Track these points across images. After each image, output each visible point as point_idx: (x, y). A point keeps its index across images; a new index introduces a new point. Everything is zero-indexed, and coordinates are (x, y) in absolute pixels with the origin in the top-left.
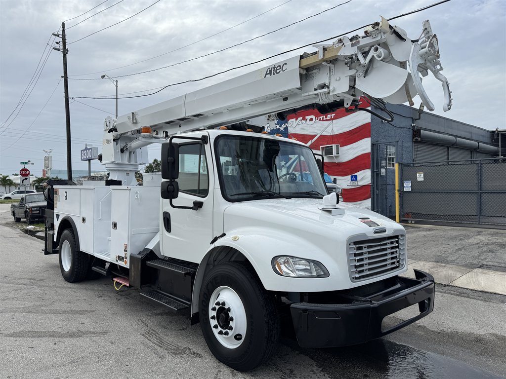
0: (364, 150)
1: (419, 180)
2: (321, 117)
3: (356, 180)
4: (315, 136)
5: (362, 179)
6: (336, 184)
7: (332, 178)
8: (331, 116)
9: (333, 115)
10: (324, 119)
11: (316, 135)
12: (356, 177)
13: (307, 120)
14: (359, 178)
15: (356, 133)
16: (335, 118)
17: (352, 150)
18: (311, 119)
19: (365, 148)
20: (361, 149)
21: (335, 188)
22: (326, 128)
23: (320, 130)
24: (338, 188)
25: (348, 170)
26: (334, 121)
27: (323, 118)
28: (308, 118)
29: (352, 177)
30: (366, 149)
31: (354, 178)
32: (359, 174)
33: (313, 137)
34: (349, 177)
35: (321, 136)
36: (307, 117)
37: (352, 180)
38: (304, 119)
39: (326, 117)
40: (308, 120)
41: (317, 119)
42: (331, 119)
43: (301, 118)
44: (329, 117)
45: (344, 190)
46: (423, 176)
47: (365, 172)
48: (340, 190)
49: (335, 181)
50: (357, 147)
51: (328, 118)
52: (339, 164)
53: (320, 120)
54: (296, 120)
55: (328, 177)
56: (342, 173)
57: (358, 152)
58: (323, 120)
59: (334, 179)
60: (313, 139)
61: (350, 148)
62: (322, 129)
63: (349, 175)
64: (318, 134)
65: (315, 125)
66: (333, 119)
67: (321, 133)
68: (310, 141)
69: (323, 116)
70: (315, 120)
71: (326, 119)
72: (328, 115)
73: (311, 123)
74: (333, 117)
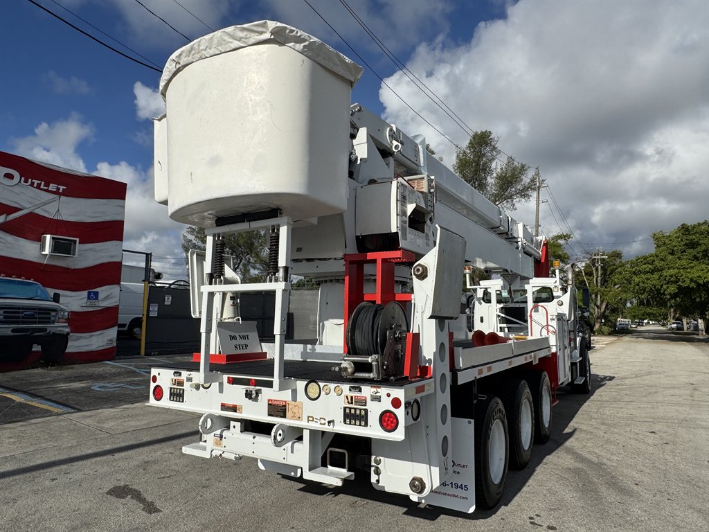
0: (112, 257)
1: (166, 303)
2: (36, 182)
3: (97, 298)
4: (17, 210)
5: (107, 298)
6: (58, 302)
7: (51, 292)
8: (58, 189)
9: (62, 188)
10: (42, 187)
12: (96, 294)
14: (101, 296)
15: (102, 229)
16: (65, 194)
17: (93, 253)
18: (9, 176)
19: (113, 253)
20: (108, 254)
21: (55, 310)
22: (45, 204)
23: (31, 203)
24: (62, 310)
25: (84, 282)
26: (62, 197)
27: (39, 185)
28: (3, 170)
29: (89, 294)
30: (115, 256)
31: (94, 296)
32: (102, 291)
34: (85, 293)
35: (31, 214)
37: (89, 298)
39: (47, 185)
40: (1, 175)
41: (26, 181)
42: (57, 192)
44: (52, 187)
45: (73, 313)
46: (170, 300)
47: (111, 289)
48: (66, 314)
49: (56, 298)
50: (101, 251)
51: (50, 189)
52: (68, 271)
53: (32, 184)
55: (42, 290)
56: (72, 286)
57: (102, 257)
58: (38, 187)
59: (55, 294)
60: (10, 214)
61: (90, 250)
62: (37, 203)
63: (84, 290)
64: (25, 208)
65: (17, 189)
66: (60, 194)
67: (32, 208)
68: (4, 216)
69: (39, 182)
70: (20, 181)
71: (46, 188)
72: (51, 185)
73: (7, 181)
74: (61, 191)
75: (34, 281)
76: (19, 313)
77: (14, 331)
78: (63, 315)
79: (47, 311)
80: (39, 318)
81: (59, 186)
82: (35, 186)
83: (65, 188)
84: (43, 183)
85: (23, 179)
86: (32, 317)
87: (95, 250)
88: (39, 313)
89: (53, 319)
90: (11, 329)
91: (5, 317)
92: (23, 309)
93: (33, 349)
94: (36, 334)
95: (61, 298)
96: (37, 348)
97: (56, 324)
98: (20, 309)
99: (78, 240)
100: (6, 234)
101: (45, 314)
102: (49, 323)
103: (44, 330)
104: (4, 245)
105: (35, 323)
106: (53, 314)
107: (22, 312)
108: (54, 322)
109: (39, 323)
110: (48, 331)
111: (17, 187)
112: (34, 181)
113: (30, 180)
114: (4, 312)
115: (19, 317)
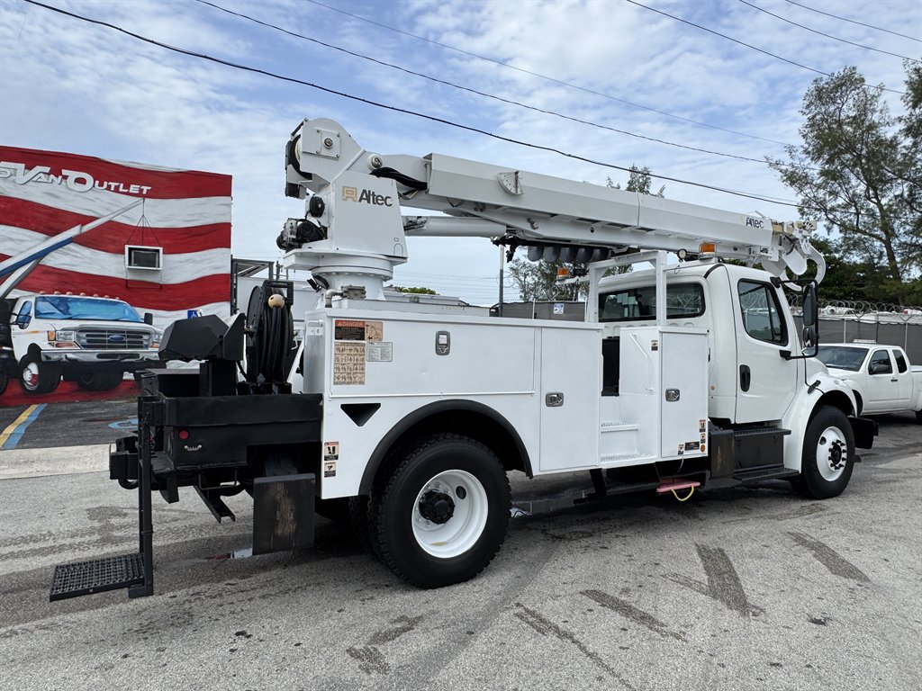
0: (219, 268)
2: (113, 185)
4: (93, 219)
6: (151, 324)
7: (142, 312)
8: (141, 190)
9: (145, 189)
10: (121, 189)
11: (96, 218)
13: (65, 177)
15: (200, 235)
16: (150, 195)
17: (191, 265)
18: (81, 181)
19: (219, 264)
20: (212, 264)
21: (148, 333)
22: (126, 209)
23: (107, 210)
24: (156, 333)
25: (182, 299)
26: (147, 200)
27: (117, 188)
28: (73, 175)
30: (223, 267)
33: (85, 220)
34: (184, 313)
35: (110, 222)
36: (65, 172)
38: (57, 173)
39: (127, 186)
40: (71, 180)
41: (101, 185)
42: (140, 195)
43: (47, 169)
44: (134, 188)
47: (219, 307)
49: (148, 319)
50: (200, 261)
51: (131, 191)
52: (162, 287)
53: (109, 188)
54: (29, 168)
55: (131, 312)
56: (166, 305)
57: (204, 269)
58: (116, 190)
59: (146, 314)
60: (85, 224)
61: (187, 260)
62: (116, 209)
63: (184, 309)
64: (103, 217)
65: (91, 195)
66: (144, 197)
67: (111, 216)
68: (78, 228)
69: (117, 184)
70: (94, 186)
71: (126, 191)
72: (132, 186)
73: (79, 187)
74: (145, 192)
75: (120, 299)
76: (105, 336)
77: (100, 356)
78: (158, 339)
79: (139, 334)
80: (129, 342)
81: (143, 187)
82: (112, 189)
83: (149, 188)
84: (122, 185)
85: (97, 182)
86: (120, 340)
87: (194, 261)
88: (128, 337)
89: (145, 343)
90: (96, 354)
91: (88, 341)
92: (109, 331)
93: (124, 378)
94: (126, 360)
95: (154, 320)
96: (128, 376)
97: (150, 349)
98: (105, 331)
99: (161, 249)
100: (82, 247)
101: (136, 338)
102: (142, 347)
103: (136, 355)
104: (81, 260)
105: (124, 347)
106: (145, 337)
107: (109, 336)
108: (147, 347)
109: (130, 347)
110: (141, 357)
111: (90, 192)
112: (110, 183)
113: (105, 183)
114: (87, 336)
115: (105, 341)
